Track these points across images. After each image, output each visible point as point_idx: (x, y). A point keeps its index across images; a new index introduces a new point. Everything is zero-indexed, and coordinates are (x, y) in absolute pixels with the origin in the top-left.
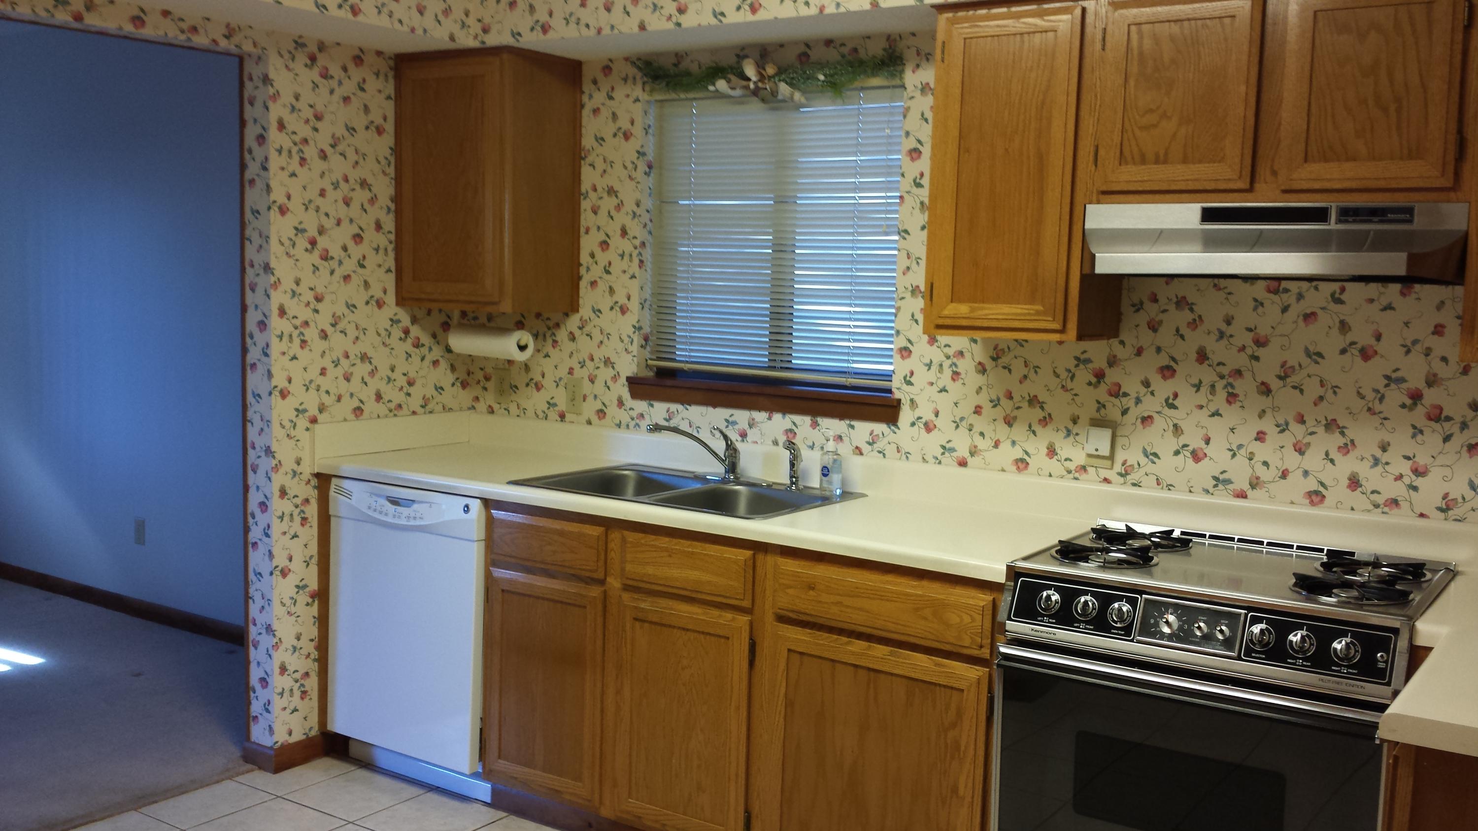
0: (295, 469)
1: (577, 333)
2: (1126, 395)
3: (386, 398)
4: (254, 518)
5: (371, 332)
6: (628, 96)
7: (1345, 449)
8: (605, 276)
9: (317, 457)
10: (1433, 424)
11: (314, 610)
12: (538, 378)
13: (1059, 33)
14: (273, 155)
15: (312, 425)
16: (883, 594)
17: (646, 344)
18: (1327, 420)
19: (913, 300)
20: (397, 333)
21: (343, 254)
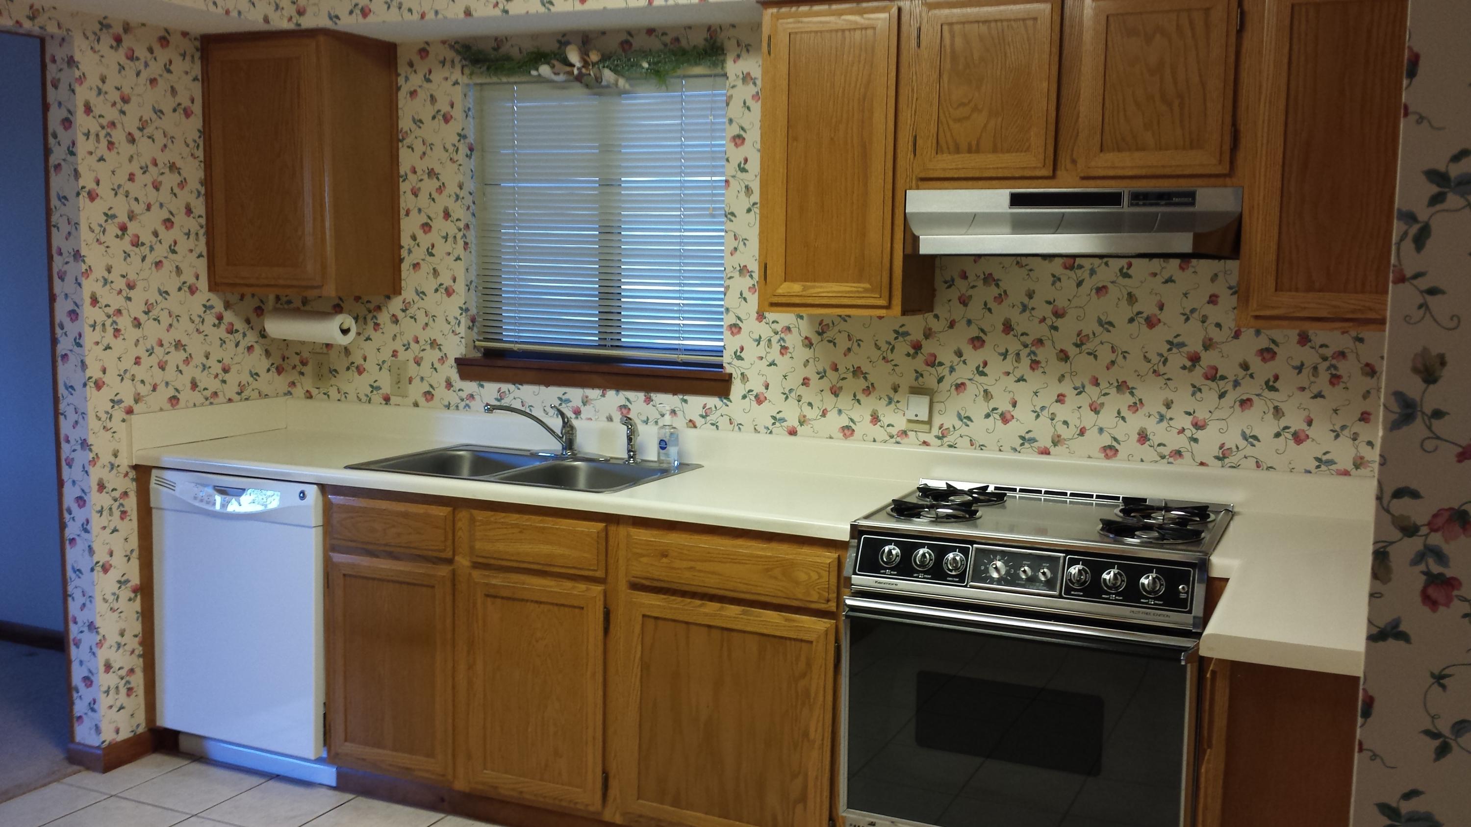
0: (113, 462)
1: (400, 315)
2: (941, 364)
3: (201, 386)
4: (70, 513)
5: (185, 319)
6: (446, 79)
7: (1134, 407)
8: (428, 258)
9: (134, 450)
10: (1209, 382)
11: (137, 605)
12: (359, 361)
13: (878, 31)
14: (80, 139)
15: (128, 416)
16: (735, 557)
17: (473, 325)
18: (1118, 382)
19: (742, 280)
20: (211, 319)
21: (154, 239)
